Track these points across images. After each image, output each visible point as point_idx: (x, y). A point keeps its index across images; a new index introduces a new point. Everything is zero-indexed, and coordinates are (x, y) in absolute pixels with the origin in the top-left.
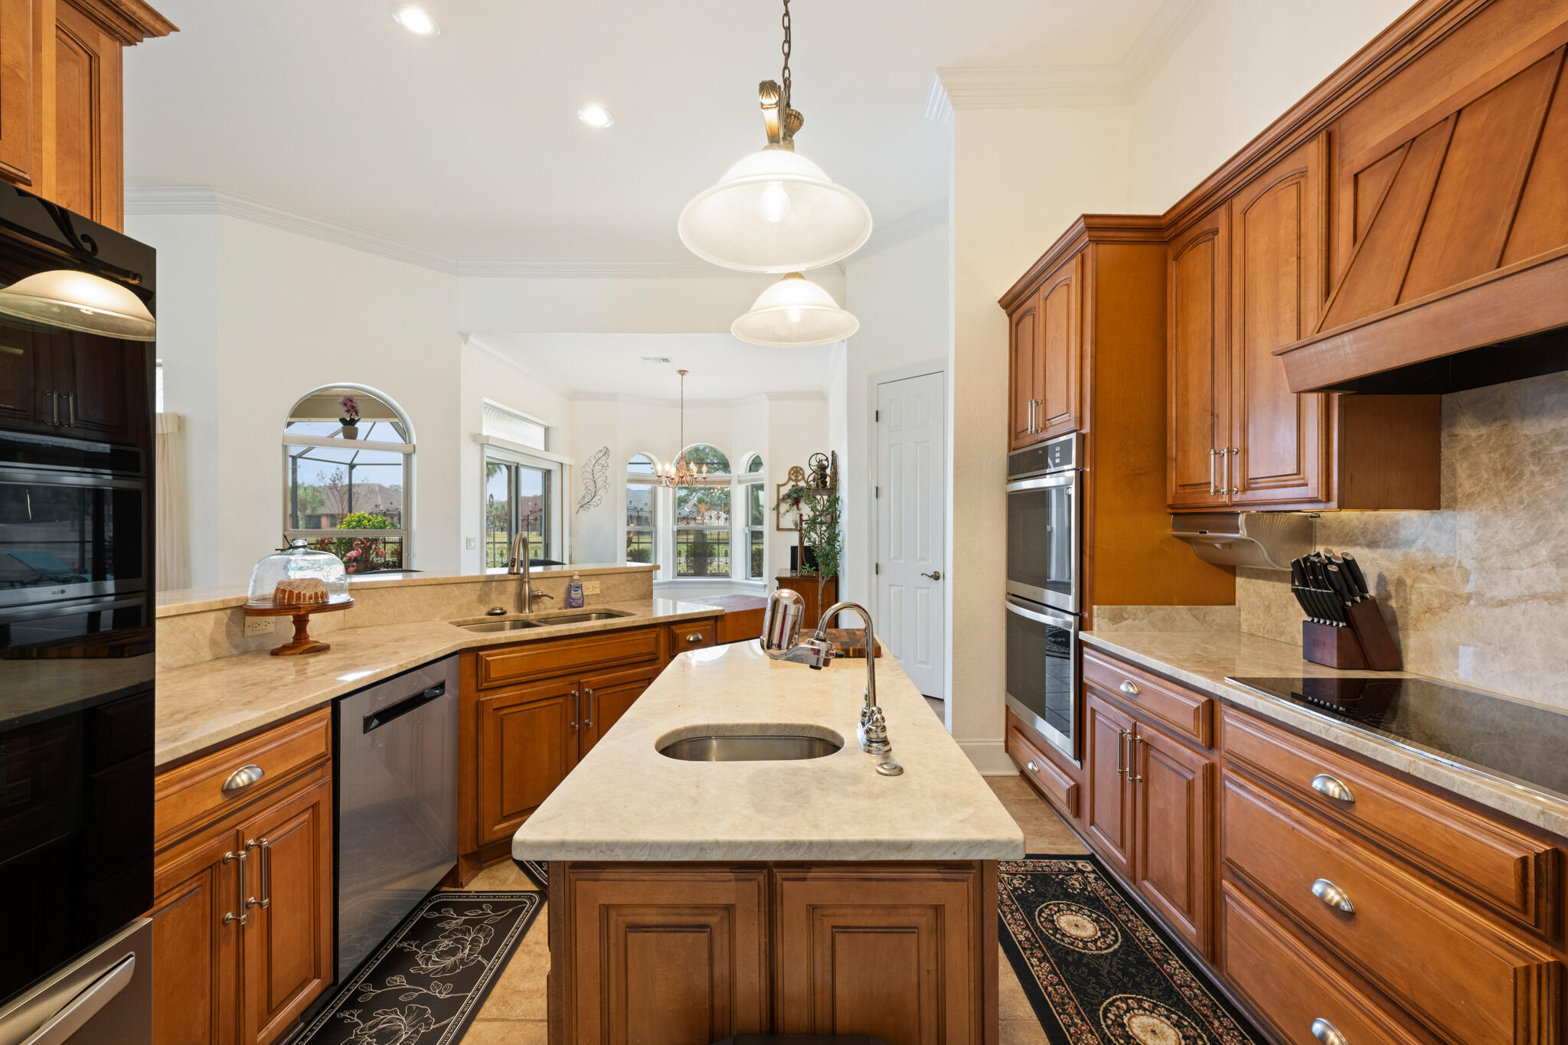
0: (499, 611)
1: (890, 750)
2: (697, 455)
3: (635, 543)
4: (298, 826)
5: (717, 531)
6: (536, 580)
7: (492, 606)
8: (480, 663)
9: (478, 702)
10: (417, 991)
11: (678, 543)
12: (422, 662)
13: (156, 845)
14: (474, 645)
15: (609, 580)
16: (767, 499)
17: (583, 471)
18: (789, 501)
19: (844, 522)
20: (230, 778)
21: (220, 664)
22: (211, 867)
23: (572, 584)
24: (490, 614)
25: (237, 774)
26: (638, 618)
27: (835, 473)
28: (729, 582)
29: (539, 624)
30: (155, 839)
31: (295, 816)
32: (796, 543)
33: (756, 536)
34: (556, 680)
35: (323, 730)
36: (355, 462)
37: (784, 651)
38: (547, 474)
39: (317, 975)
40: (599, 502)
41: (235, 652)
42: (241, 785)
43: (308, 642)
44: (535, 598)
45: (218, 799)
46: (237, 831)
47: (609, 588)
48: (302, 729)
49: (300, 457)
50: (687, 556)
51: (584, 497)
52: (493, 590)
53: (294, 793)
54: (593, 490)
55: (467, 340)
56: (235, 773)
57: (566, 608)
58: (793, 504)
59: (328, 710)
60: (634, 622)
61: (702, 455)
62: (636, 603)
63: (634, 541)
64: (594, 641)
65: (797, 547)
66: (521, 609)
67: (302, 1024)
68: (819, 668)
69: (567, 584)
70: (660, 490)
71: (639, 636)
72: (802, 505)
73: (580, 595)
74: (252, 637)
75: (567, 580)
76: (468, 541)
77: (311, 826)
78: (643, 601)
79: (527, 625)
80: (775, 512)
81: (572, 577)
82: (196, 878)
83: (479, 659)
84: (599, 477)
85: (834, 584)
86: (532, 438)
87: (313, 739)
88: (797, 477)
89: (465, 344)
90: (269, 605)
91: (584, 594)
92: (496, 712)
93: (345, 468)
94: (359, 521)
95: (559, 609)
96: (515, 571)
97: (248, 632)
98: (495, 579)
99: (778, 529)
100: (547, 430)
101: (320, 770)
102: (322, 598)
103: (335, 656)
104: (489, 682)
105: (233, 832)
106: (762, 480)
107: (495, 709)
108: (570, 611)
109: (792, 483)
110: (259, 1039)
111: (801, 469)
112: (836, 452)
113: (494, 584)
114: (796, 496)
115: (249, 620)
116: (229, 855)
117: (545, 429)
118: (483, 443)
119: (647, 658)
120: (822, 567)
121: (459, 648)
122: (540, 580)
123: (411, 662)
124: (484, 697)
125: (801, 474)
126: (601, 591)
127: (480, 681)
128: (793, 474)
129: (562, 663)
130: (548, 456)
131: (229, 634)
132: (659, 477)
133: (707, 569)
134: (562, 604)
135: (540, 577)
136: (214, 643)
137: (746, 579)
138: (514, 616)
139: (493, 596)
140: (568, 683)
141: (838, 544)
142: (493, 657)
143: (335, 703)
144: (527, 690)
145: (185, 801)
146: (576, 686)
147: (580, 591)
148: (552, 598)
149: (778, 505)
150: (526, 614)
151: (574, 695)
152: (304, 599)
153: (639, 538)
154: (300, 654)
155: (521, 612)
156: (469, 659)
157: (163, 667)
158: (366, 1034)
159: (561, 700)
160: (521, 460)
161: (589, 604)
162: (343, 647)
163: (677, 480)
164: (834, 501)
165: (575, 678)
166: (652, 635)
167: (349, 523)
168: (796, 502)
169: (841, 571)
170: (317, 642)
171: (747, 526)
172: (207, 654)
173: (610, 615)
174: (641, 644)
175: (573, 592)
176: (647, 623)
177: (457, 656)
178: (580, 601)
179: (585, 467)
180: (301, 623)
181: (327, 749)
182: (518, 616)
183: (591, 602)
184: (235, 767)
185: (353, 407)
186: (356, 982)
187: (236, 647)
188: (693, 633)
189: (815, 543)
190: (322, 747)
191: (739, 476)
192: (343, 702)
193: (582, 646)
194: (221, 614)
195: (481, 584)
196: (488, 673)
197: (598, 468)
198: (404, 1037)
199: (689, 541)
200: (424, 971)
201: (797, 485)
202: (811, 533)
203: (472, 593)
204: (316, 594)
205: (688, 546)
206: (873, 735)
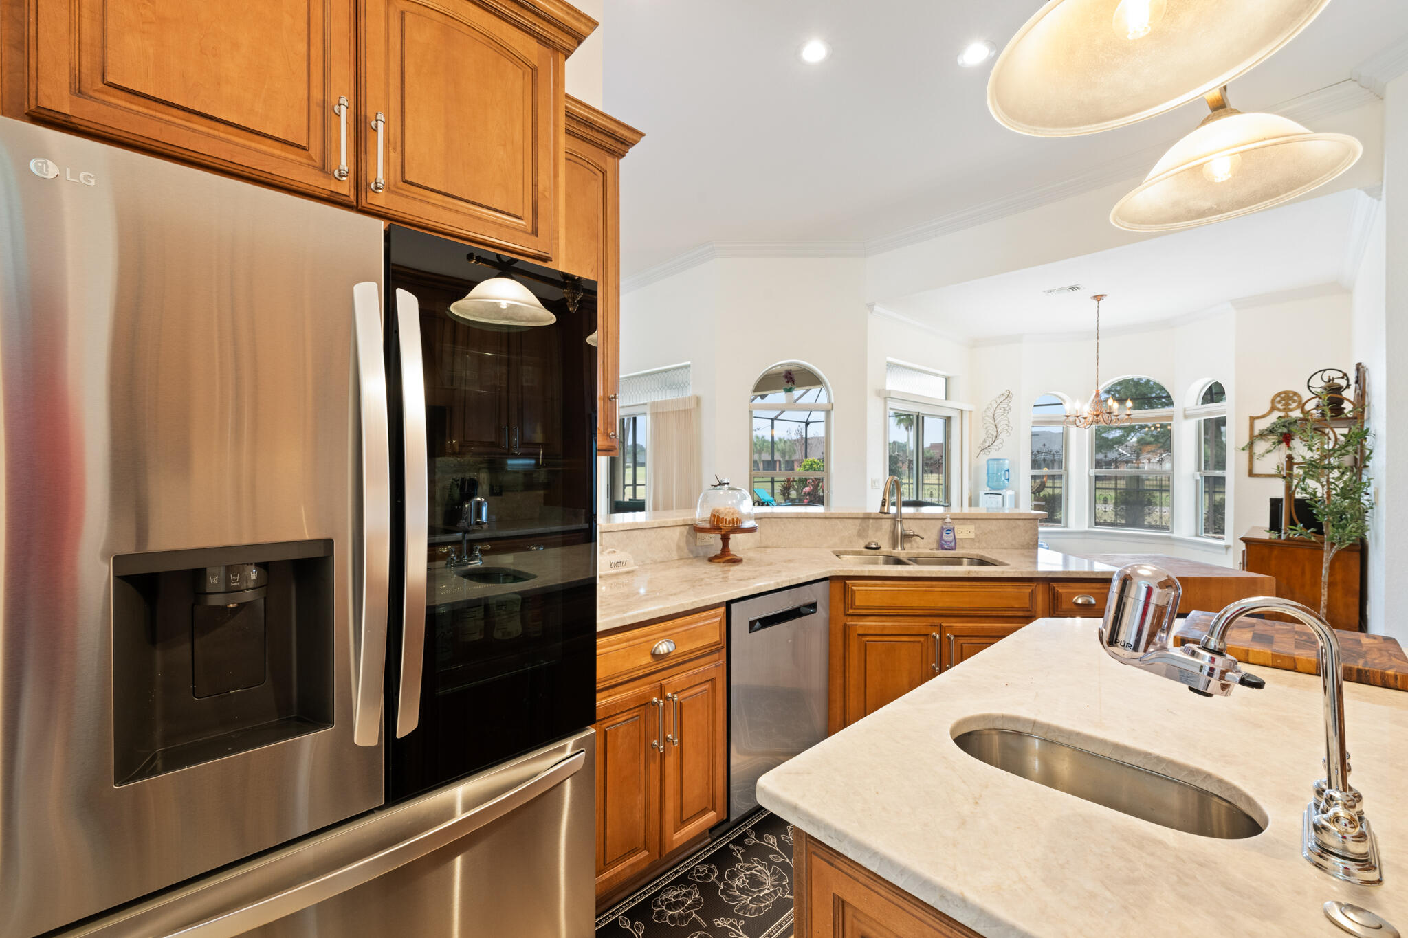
0: (874, 546)
1: (1379, 881)
2: (1137, 390)
3: (1050, 487)
4: (701, 692)
5: (1155, 476)
6: (909, 520)
7: (869, 541)
8: (847, 589)
9: (845, 624)
10: (783, 858)
11: (1096, 488)
12: (795, 583)
13: (597, 685)
14: (841, 574)
15: (985, 526)
16: (1234, 436)
17: (984, 415)
18: (1273, 438)
19: (1378, 466)
20: (656, 645)
21: (681, 562)
22: (645, 704)
23: (944, 527)
24: (867, 548)
25: (660, 644)
26: (1014, 567)
27: (1362, 395)
28: (1169, 538)
29: (910, 562)
30: (597, 681)
31: (698, 684)
32: (1280, 493)
33: (1214, 485)
34: (917, 619)
35: (718, 624)
36: (810, 420)
37: (1140, 654)
38: (948, 420)
39: (714, 809)
40: (1000, 446)
41: (691, 556)
42: (662, 653)
43: (729, 555)
44: (907, 537)
45: (647, 659)
46: (661, 684)
47: (985, 534)
48: (704, 620)
49: (776, 419)
50: (1116, 504)
51: (985, 441)
52: (870, 526)
53: (698, 667)
54: (994, 434)
55: (873, 309)
56: (660, 642)
57: (937, 549)
58: (1280, 442)
59: (723, 610)
60: (1003, 572)
61: (1144, 390)
62: (1016, 552)
63: (1048, 485)
64: (959, 587)
65: (1281, 500)
66: (894, 547)
67: (709, 840)
68: (1210, 695)
69: (940, 526)
70: (1073, 431)
71: (1009, 588)
72: (1296, 443)
73: (952, 538)
74: (701, 546)
75: (940, 521)
76: (873, 482)
77: (711, 694)
78: (1025, 552)
79: (898, 561)
80: (1246, 454)
81: (944, 519)
82: (637, 710)
83: (847, 586)
84: (1000, 421)
85: (1357, 556)
86: (932, 388)
87: (709, 630)
88: (1287, 404)
89: (871, 313)
90: (708, 526)
91: (957, 537)
92: (861, 637)
93: (803, 425)
94: (811, 465)
95: (931, 550)
96: (886, 511)
97: (699, 543)
98: (873, 517)
99: (1251, 474)
100: (947, 379)
101: (717, 654)
102: (737, 523)
103: (745, 568)
104: (855, 609)
105: (658, 684)
106: (1225, 412)
107: (859, 635)
108: (941, 553)
109: (1276, 414)
110: (674, 838)
111: (1295, 394)
112: (1365, 363)
113: (871, 520)
114: (1285, 430)
115: (699, 534)
116: (655, 699)
117: (946, 379)
118: (886, 396)
119: (1020, 613)
120: (1329, 531)
121: (828, 575)
122: (912, 521)
123: (786, 581)
124: (850, 622)
125: (1294, 401)
126: (976, 535)
127: (847, 606)
128: (1279, 402)
129: (922, 604)
130: (948, 403)
131: (688, 543)
132: (1068, 416)
133: (1144, 520)
134: (935, 545)
135: (912, 518)
136: (679, 548)
137: (1197, 535)
138: (887, 552)
139: (870, 532)
140: (929, 624)
141: (1367, 497)
142: (858, 587)
143: (728, 604)
144: (889, 623)
145: (629, 655)
146: (937, 628)
147: (952, 534)
148: (923, 539)
149: (1251, 445)
150: (899, 552)
151: (934, 637)
152: (726, 523)
153: (1053, 483)
154: (723, 563)
155: (894, 549)
156: (838, 586)
157: (652, 561)
158: (743, 872)
159: (922, 639)
160: (922, 410)
161: (963, 548)
162: (750, 560)
163: (1090, 419)
164: (1358, 438)
165: (937, 621)
166: (1027, 589)
167: (805, 466)
168: (1287, 438)
169: (1373, 535)
170: (735, 555)
171: (1199, 470)
172: (675, 555)
173: (982, 562)
174: (1015, 598)
175: (944, 534)
176: (1020, 576)
177: (828, 581)
178: (952, 544)
179: (985, 411)
180: (725, 539)
181: (721, 639)
182: (891, 552)
183: (965, 546)
184: (660, 638)
185: (791, 378)
186: (746, 825)
187: (691, 552)
188: (1083, 595)
189: (1315, 495)
190: (715, 636)
191: (1185, 410)
192: (734, 606)
193: (944, 589)
194: (683, 528)
195: (860, 520)
196: (853, 602)
197: (999, 412)
198: (766, 892)
199: (1119, 486)
200: (790, 843)
201: (1288, 416)
202: (1307, 481)
203: (852, 528)
204: (733, 519)
205: (1116, 492)
206: (1333, 842)
